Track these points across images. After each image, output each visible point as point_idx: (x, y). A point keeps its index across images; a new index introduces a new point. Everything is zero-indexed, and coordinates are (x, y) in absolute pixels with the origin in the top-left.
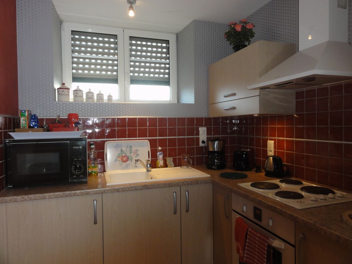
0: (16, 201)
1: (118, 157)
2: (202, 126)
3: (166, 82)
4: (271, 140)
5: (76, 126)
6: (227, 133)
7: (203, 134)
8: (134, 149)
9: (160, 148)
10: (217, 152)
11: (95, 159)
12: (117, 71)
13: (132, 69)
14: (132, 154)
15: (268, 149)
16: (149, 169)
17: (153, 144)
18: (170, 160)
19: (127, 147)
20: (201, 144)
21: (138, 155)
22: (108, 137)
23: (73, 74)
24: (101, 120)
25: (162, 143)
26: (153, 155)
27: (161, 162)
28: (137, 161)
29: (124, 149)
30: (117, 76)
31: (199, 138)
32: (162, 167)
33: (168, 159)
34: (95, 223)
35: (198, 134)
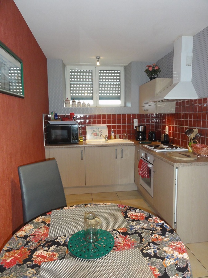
0: (53, 148)
1: (92, 133)
2: (135, 118)
3: (119, 98)
4: (167, 126)
5: (73, 119)
6: (149, 123)
7: (136, 123)
8: (100, 130)
9: (113, 130)
10: (141, 132)
11: (81, 134)
12: (92, 93)
13: (100, 92)
14: (99, 132)
15: (166, 131)
16: (107, 139)
17: (109, 127)
18: (117, 136)
19: (97, 129)
20: (135, 128)
21: (102, 133)
22: (88, 124)
23: (71, 96)
24: (84, 116)
25: (114, 127)
26: (109, 133)
27: (113, 137)
28: (100, 135)
29: (95, 130)
30: (92, 96)
31: (133, 125)
32: (113, 139)
33: (117, 135)
34: (82, 159)
35: (133, 123)
